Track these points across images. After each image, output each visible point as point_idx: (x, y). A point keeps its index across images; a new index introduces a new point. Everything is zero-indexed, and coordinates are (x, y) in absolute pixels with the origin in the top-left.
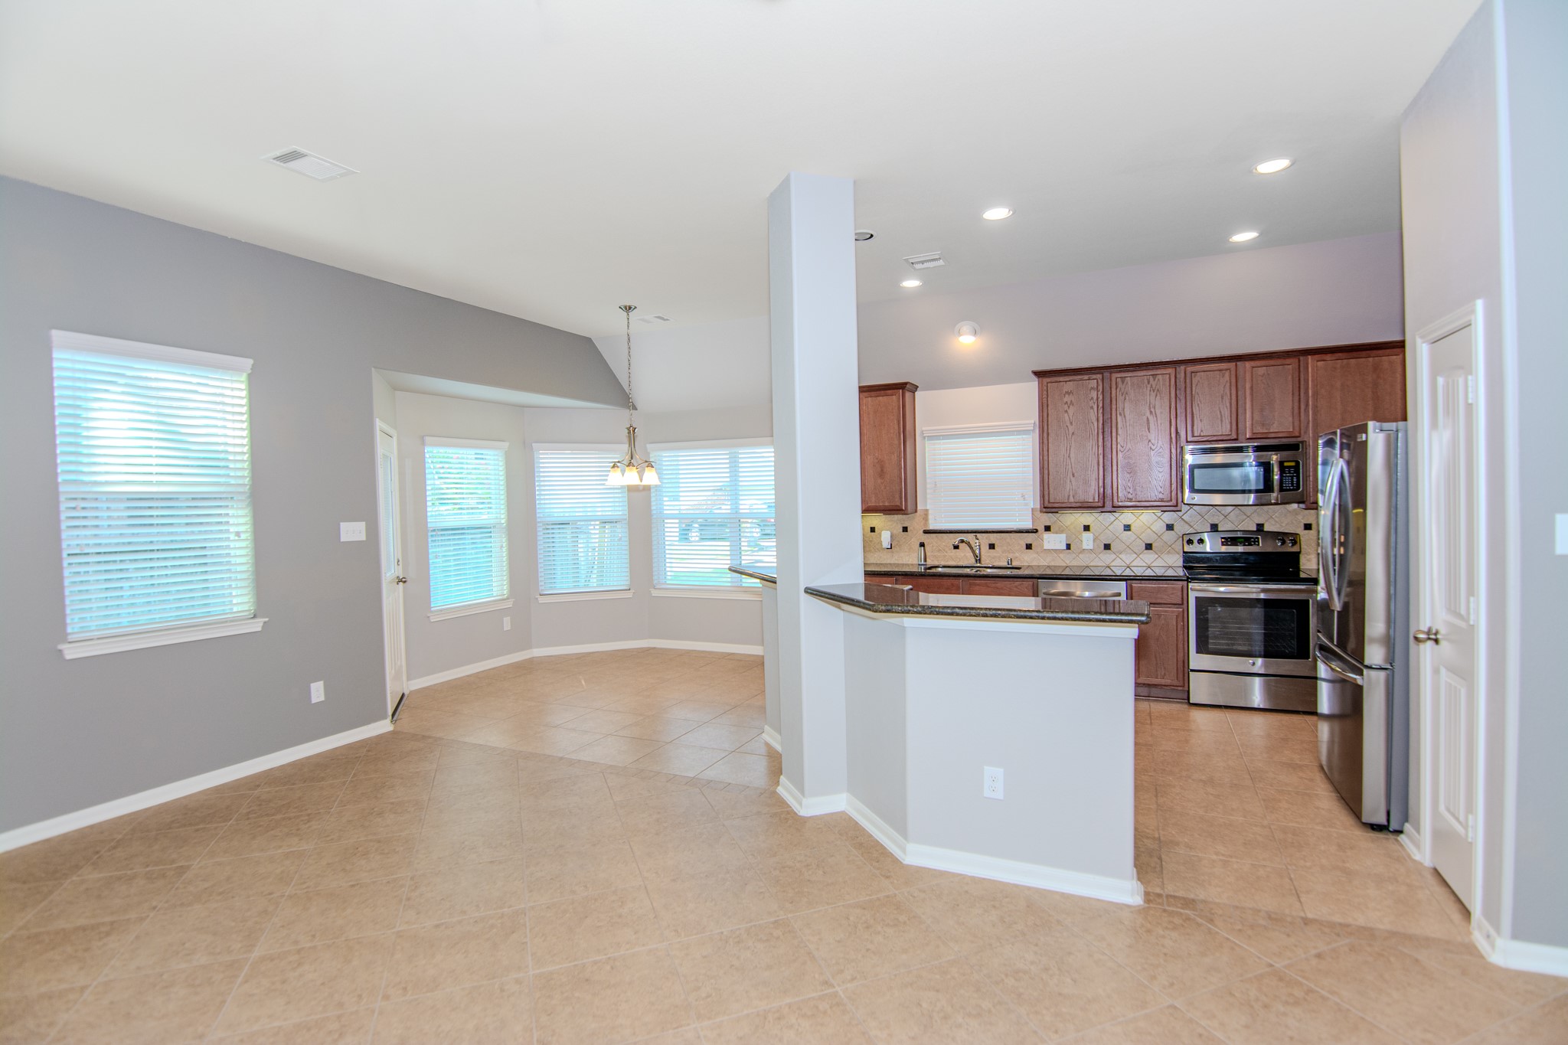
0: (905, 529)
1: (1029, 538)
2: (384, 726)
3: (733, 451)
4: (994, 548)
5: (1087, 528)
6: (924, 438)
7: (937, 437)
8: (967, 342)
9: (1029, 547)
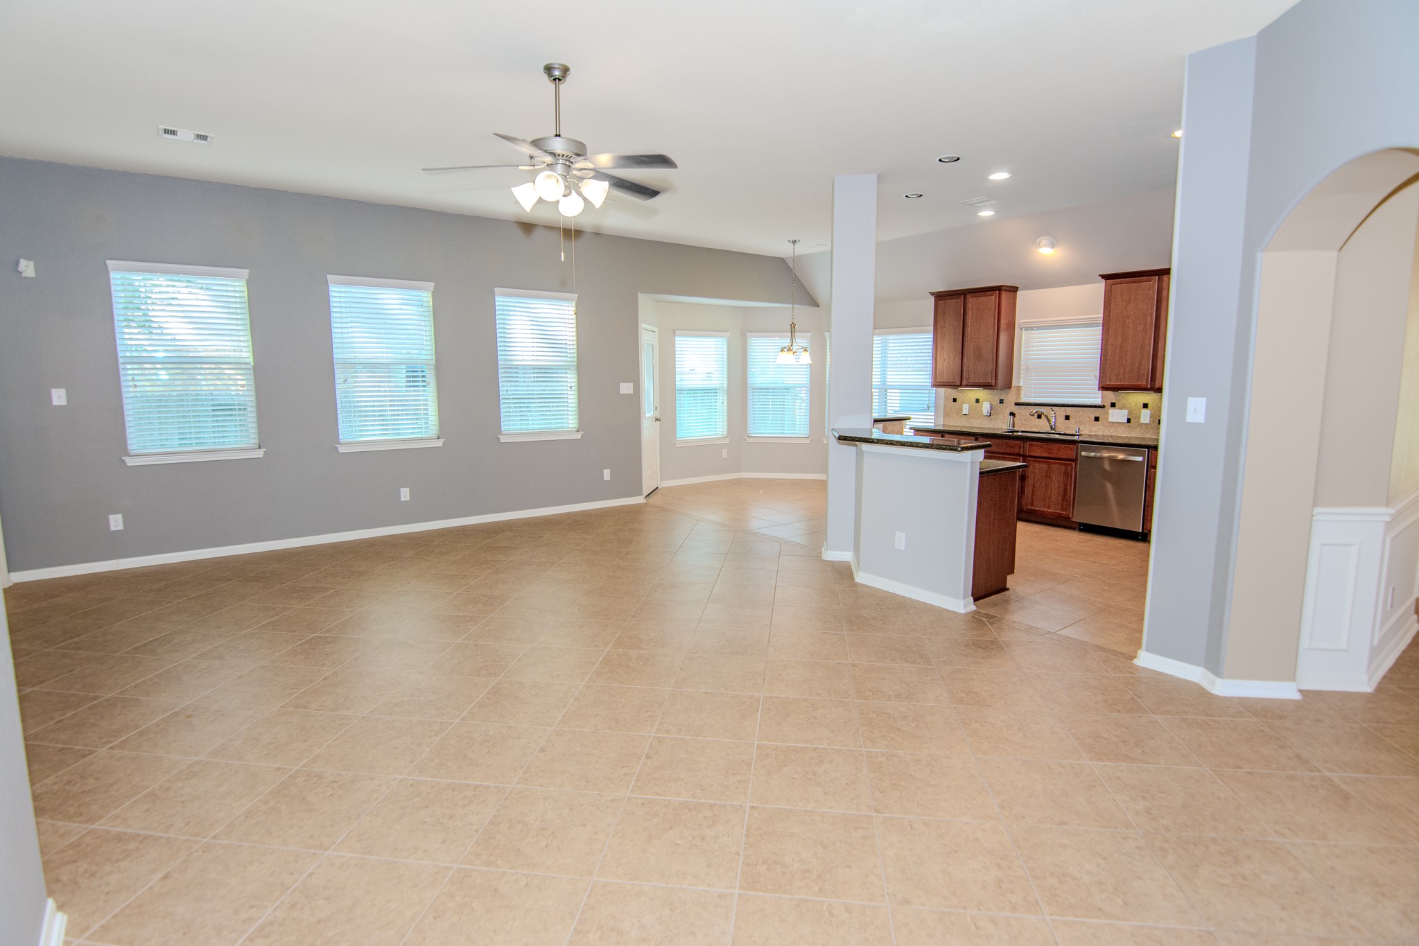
0: (1001, 402)
1: (1098, 412)
2: (640, 500)
3: (884, 337)
4: (1068, 419)
5: (1145, 406)
6: (1022, 329)
7: (1032, 328)
8: (1048, 253)
9: (1097, 419)
